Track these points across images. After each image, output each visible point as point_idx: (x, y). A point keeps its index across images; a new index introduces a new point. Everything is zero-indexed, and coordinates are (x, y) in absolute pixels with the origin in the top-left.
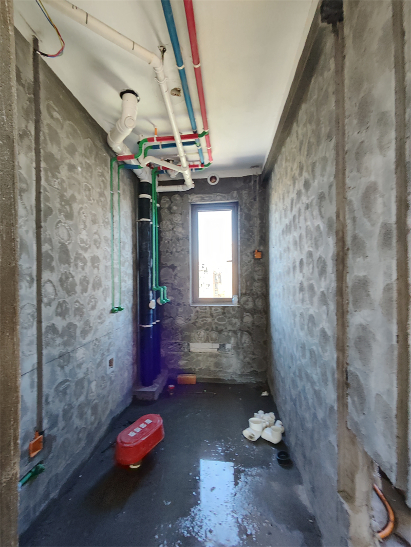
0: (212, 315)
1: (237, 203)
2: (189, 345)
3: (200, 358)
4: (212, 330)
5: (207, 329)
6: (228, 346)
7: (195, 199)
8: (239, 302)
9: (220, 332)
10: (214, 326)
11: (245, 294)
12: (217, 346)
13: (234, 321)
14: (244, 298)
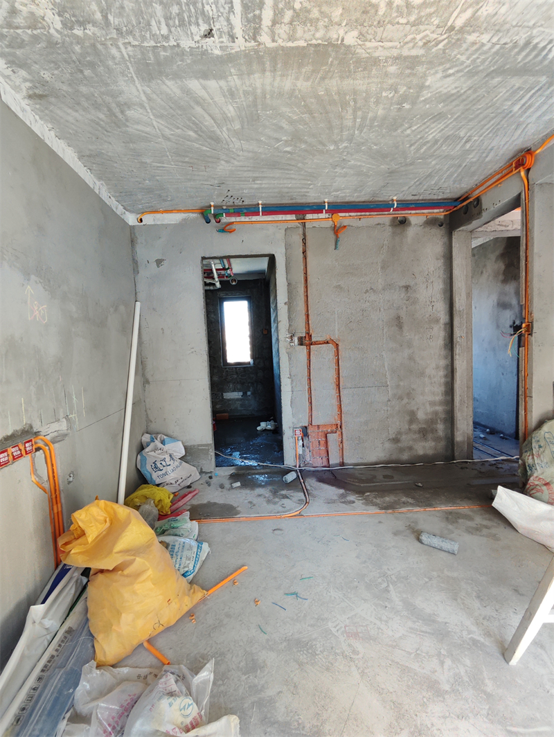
0: (237, 373)
1: (250, 297)
2: (222, 394)
3: (230, 402)
4: (238, 383)
5: (234, 383)
6: (249, 393)
7: (222, 294)
8: (254, 363)
9: (243, 384)
10: (239, 380)
11: (258, 358)
12: (241, 393)
13: (252, 376)
14: (258, 361)
